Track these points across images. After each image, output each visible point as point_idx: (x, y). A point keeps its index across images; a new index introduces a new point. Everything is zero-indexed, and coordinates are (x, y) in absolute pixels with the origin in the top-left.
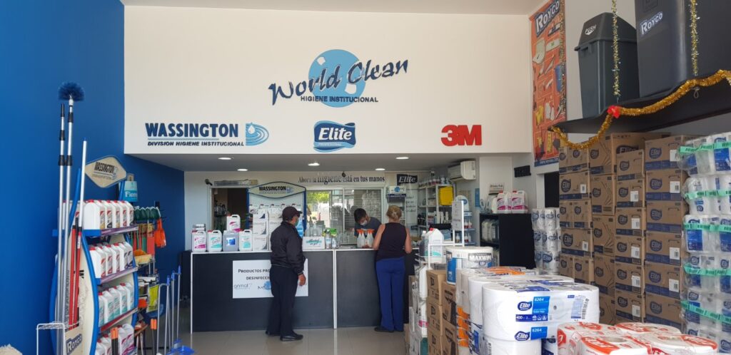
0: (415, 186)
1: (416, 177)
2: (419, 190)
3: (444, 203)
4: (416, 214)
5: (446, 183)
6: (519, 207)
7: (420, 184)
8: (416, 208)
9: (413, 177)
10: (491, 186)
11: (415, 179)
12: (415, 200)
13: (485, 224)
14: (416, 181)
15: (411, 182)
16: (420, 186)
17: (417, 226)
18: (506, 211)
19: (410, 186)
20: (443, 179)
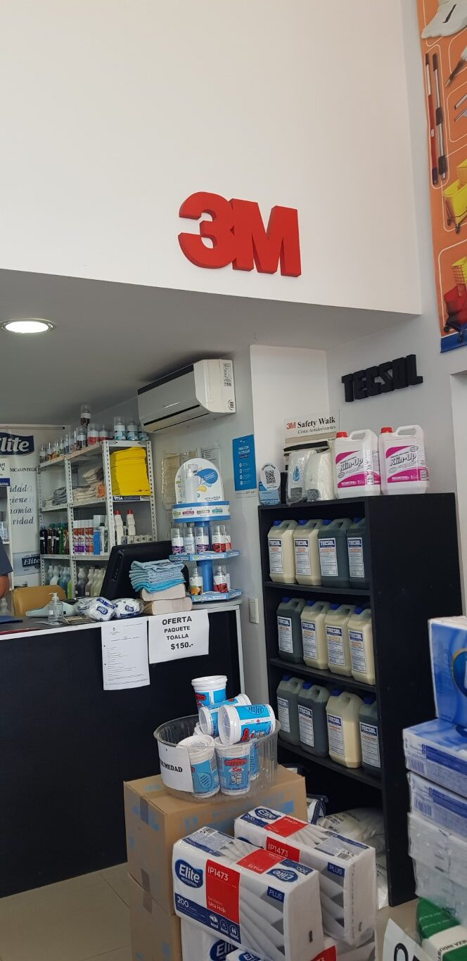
0: (30, 460)
1: (30, 439)
2: (39, 470)
3: (127, 490)
4: (34, 529)
5: (127, 439)
6: (411, 474)
7: (43, 454)
8: (34, 514)
9: (22, 439)
10: (291, 426)
11: (29, 445)
12: (31, 495)
13: (284, 536)
14: (30, 449)
15: (19, 453)
16: (42, 461)
17: (38, 558)
18: (369, 489)
19: (17, 461)
20: (120, 428)
